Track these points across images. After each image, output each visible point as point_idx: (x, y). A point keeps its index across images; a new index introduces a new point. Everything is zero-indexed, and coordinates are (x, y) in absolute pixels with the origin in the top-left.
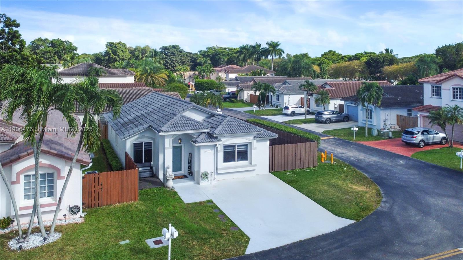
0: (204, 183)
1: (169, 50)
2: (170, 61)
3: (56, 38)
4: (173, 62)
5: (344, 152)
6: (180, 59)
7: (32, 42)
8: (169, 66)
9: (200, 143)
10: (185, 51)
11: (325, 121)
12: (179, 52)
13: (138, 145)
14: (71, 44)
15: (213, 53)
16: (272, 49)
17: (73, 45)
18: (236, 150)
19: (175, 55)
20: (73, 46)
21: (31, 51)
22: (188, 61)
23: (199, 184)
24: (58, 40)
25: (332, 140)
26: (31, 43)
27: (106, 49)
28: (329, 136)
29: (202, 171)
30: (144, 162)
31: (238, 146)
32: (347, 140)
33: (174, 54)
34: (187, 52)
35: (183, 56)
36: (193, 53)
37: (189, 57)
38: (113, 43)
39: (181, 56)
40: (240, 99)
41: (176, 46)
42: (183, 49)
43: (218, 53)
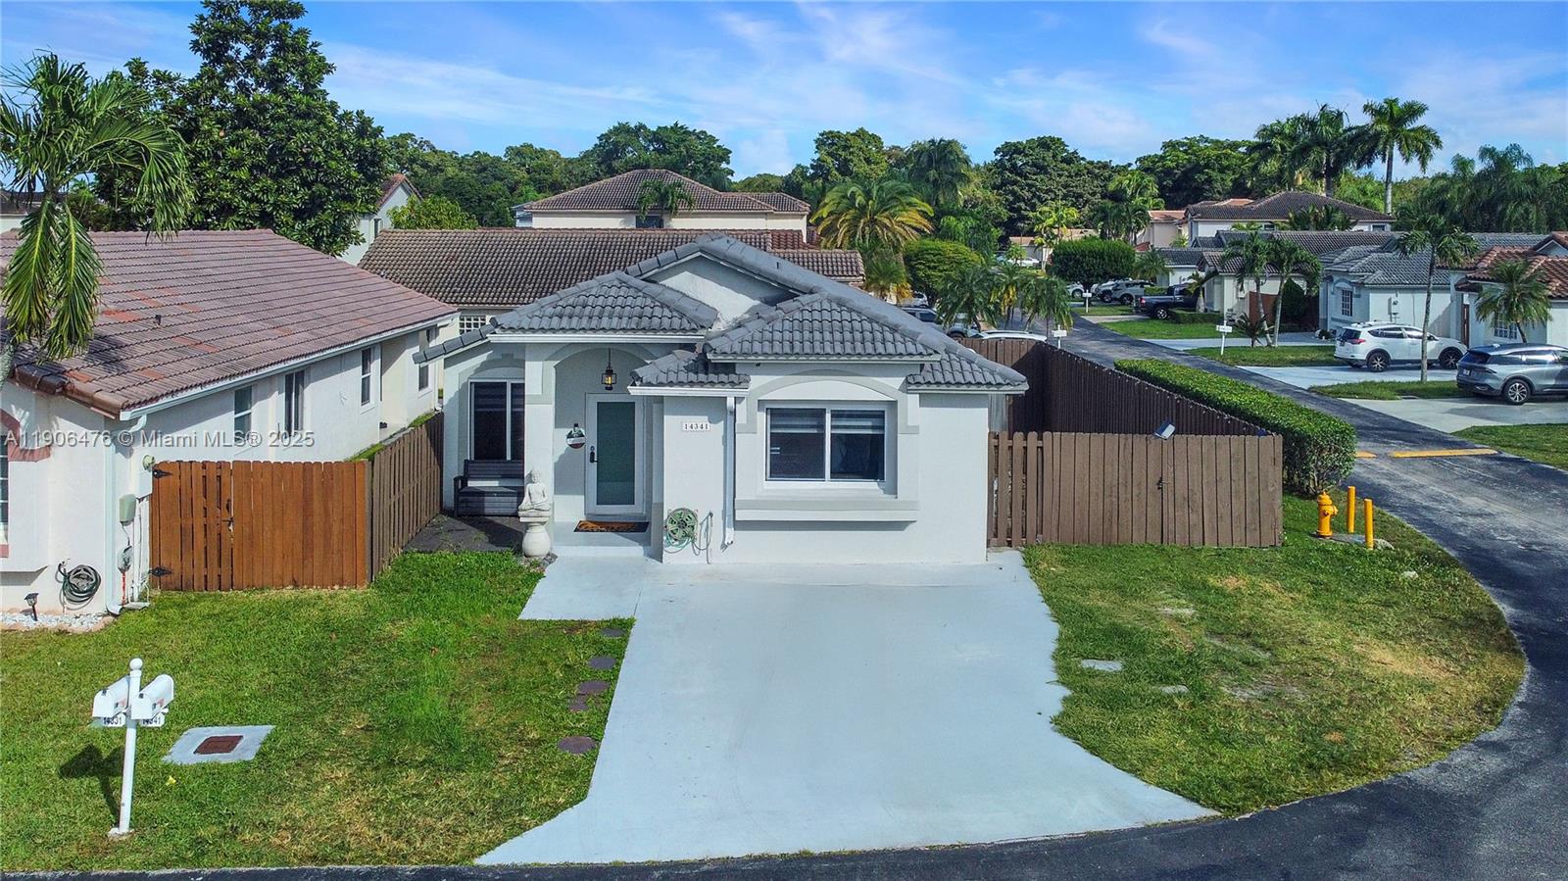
0: (678, 557)
1: (1026, 155)
2: (1027, 194)
3: (670, 124)
4: (1039, 198)
5: (1494, 508)
6: (1066, 186)
7: (602, 135)
8: (1026, 210)
9: (650, 384)
10: (1083, 159)
11: (1499, 388)
12: (1064, 160)
13: (488, 392)
14: (713, 140)
15: (1185, 162)
16: (1386, 128)
17: (718, 143)
18: (828, 432)
19: (1046, 173)
20: (719, 146)
21: (599, 164)
22: (1094, 194)
23: (660, 559)
24: (675, 128)
25: (1479, 460)
26: (600, 138)
27: (817, 156)
28: (1476, 448)
29: (671, 503)
30: (509, 458)
31: (836, 415)
32: (1551, 467)
33: (1042, 169)
34: (1092, 163)
35: (1077, 175)
36: (1113, 164)
37: (1097, 177)
38: (838, 135)
39: (1070, 176)
40: (1206, 310)
41: (1052, 139)
42: (1075, 152)
43: (1202, 163)
